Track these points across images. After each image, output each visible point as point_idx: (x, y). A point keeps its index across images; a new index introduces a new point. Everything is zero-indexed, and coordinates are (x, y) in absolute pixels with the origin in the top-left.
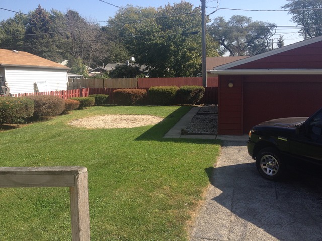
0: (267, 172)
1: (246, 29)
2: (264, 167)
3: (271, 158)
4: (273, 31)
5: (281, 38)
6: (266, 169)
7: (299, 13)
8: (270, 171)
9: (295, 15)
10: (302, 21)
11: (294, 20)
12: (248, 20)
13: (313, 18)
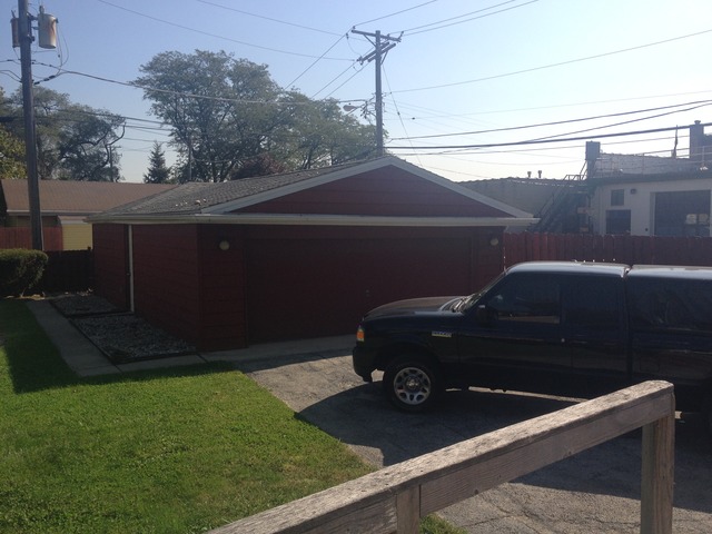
0: (408, 400)
1: (56, 118)
2: (401, 391)
3: (415, 372)
4: (118, 131)
5: (158, 148)
6: (403, 395)
7: (165, 99)
8: (412, 397)
9: (158, 102)
10: (172, 116)
11: (156, 113)
12: (61, 99)
13: (196, 115)
